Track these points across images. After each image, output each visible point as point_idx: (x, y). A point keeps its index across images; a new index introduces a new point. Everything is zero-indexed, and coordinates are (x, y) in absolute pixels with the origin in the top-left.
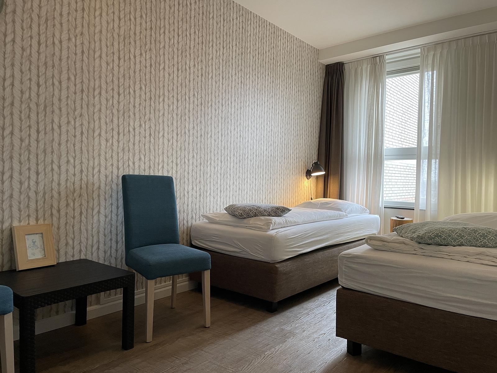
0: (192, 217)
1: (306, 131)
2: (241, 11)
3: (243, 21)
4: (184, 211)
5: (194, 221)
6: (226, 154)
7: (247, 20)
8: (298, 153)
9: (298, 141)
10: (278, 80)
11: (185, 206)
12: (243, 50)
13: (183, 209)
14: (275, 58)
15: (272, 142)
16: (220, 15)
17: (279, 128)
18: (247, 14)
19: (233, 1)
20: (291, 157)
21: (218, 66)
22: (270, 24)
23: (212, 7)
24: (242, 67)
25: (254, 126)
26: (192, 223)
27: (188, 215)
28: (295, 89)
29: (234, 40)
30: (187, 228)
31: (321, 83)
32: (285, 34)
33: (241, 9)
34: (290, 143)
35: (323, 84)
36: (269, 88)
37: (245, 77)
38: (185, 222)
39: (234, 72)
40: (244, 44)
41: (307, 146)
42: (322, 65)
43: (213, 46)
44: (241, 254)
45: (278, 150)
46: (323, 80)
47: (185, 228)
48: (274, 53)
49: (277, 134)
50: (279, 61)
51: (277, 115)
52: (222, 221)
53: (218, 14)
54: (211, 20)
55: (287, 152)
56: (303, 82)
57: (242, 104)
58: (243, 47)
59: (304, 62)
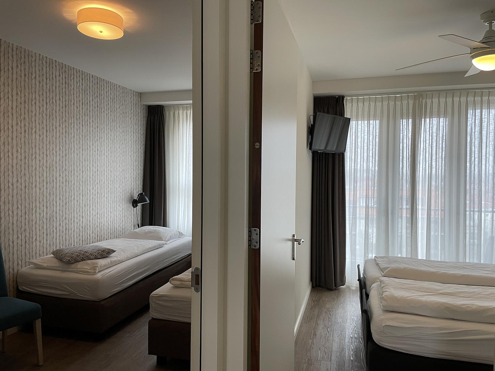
0: (18, 264)
1: (131, 166)
2: (64, 69)
3: (65, 77)
4: (9, 260)
5: (20, 267)
6: (51, 199)
7: (70, 76)
8: (124, 186)
9: (124, 176)
10: (103, 125)
11: (11, 255)
12: (67, 103)
13: (8, 259)
14: (99, 105)
15: (98, 181)
16: (43, 74)
17: (105, 167)
18: (70, 70)
19: (56, 61)
20: (118, 191)
21: (41, 121)
22: (93, 76)
23: (34, 68)
24: (66, 118)
25: (80, 169)
26: (18, 270)
27: (13, 263)
28: (119, 130)
29: (58, 95)
30: (13, 275)
31: (144, 122)
32: (108, 83)
33: (64, 66)
34: (116, 179)
35: (146, 122)
36: (94, 133)
37: (70, 127)
38: (11, 270)
39: (58, 124)
40: (67, 97)
41: (133, 179)
42: (144, 106)
43: (36, 104)
44: (70, 296)
45: (104, 187)
46: (146, 119)
47: (11, 275)
48: (97, 101)
49: (103, 173)
50: (103, 108)
51: (103, 156)
52: (49, 266)
53: (41, 74)
54: (33, 80)
55: (114, 187)
56: (127, 124)
57: (67, 152)
58: (67, 100)
59: (127, 105)
